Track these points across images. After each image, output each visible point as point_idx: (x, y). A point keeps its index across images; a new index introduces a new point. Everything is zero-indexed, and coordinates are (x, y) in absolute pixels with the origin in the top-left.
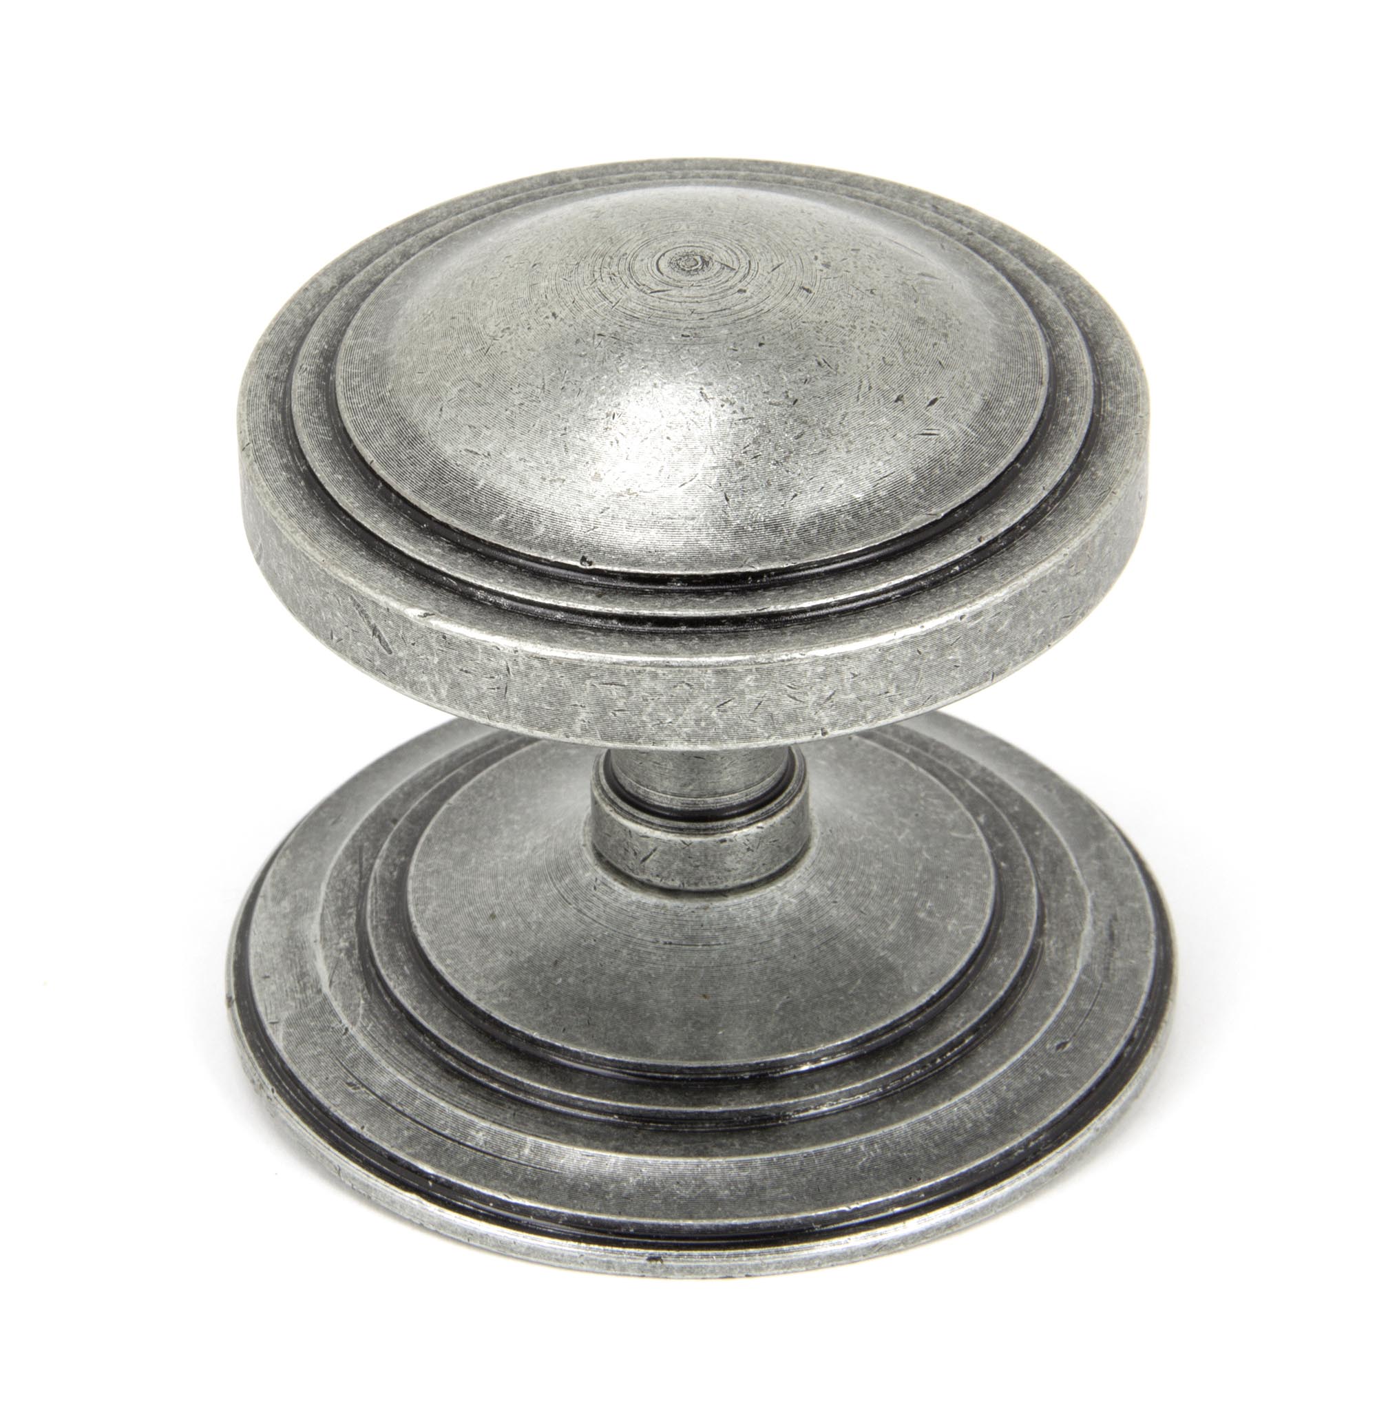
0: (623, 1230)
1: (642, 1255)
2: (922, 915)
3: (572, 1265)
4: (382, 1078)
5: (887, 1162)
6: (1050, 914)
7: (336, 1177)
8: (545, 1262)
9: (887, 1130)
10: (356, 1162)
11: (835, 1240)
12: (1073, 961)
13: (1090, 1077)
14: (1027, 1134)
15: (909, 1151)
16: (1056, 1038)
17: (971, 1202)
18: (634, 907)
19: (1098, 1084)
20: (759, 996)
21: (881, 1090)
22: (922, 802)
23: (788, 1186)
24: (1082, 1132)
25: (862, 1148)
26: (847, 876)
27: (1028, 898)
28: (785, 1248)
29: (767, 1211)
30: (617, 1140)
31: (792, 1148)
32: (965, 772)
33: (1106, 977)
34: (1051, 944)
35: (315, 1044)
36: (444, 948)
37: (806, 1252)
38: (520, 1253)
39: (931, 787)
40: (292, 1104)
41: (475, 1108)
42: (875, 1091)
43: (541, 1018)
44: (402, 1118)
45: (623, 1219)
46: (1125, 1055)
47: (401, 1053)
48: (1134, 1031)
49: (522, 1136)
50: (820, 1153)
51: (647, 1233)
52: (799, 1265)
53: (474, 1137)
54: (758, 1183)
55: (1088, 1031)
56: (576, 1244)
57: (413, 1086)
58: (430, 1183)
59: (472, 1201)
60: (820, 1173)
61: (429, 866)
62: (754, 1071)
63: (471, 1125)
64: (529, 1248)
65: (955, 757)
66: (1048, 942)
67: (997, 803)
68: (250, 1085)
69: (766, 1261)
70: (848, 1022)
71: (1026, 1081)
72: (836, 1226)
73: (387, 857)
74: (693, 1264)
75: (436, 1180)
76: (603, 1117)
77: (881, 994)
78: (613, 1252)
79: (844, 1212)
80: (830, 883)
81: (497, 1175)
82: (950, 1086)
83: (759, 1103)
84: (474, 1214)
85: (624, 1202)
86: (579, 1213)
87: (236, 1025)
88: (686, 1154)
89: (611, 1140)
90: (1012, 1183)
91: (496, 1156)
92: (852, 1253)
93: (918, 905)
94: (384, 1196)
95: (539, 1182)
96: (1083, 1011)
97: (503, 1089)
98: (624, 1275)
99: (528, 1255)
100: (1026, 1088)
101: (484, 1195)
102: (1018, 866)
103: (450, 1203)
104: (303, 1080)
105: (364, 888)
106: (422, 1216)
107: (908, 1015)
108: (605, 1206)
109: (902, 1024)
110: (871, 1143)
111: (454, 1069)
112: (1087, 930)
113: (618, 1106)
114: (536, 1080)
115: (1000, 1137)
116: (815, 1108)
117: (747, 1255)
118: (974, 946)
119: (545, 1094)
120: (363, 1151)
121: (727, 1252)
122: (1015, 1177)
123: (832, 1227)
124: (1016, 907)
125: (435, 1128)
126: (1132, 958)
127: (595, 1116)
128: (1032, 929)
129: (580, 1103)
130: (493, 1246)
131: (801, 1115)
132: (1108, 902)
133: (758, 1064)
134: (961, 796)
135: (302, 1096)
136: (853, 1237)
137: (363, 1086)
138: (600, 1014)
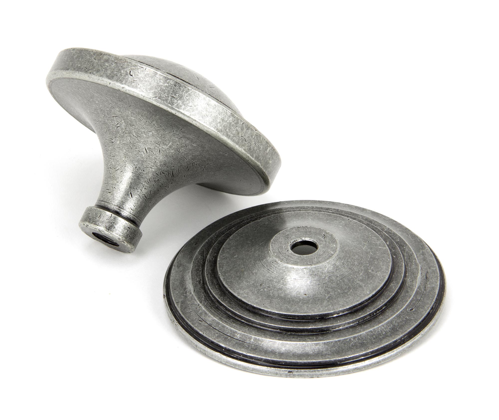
0: (281, 363)
1: (287, 371)
2: (370, 271)
3: (266, 374)
4: (209, 319)
5: (359, 343)
6: (408, 271)
7: (195, 348)
8: (257, 373)
9: (359, 334)
10: (202, 343)
11: (344, 367)
12: (415, 285)
13: (420, 319)
14: (401, 336)
15: (366, 340)
16: (410, 307)
17: (385, 356)
18: (284, 268)
19: (422, 321)
20: (321, 294)
21: (358, 322)
22: (370, 238)
23: (330, 351)
24: (418, 335)
25: (352, 339)
26: (347, 259)
27: (402, 266)
28: (329, 369)
29: (324, 358)
30: (279, 337)
31: (331, 340)
32: (383, 229)
33: (425, 290)
34: (408, 280)
35: (190, 309)
36: (228, 280)
37: (335, 370)
38: (250, 370)
39: (373, 233)
40: (183, 326)
41: (237, 327)
43: (257, 301)
44: (215, 330)
45: (281, 360)
46: (431, 313)
47: (215, 311)
48: (433, 306)
49: (251, 335)
50: (339, 341)
51: (288, 364)
52: (333, 374)
53: (236, 336)
54: (321, 350)
55: (420, 305)
56: (267, 367)
57: (219, 321)
58: (224, 350)
59: (236, 355)
60: (339, 347)
61: (224, 256)
62: (320, 316)
63: (236, 332)
64: (253, 369)
65: (380, 225)
66: (408, 279)
67: (393, 238)
68: (170, 321)
69: (323, 373)
70: (348, 302)
71: (401, 320)
72: (344, 362)
73: (211, 254)
74: (301, 374)
75: (225, 349)
76: (275, 330)
77: (358, 295)
78: (278, 370)
79: (346, 358)
80: (342, 261)
81: (243, 347)
82: (378, 322)
83: (321, 326)
84: (236, 359)
85: (281, 355)
86: (268, 358)
87: (166, 303)
88: (300, 341)
89: (277, 337)
90: (396, 350)
91: (243, 342)
92: (349, 370)
93: (369, 268)
94: (210, 354)
95: (256, 349)
96: (418, 299)
97: (245, 322)
98: (281, 377)
99: (253, 371)
100: (401, 322)
101: (239, 353)
102: (399, 257)
103: (229, 355)
104: (186, 320)
105: (204, 263)
106: (221, 359)
107: (366, 300)
108: (276, 356)
109: (364, 303)
110: (354, 338)
111: (231, 316)
112: (419, 276)
113: (279, 327)
114: (255, 319)
115: (393, 336)
116: (338, 328)
117: (318, 371)
118: (386, 280)
119: (258, 324)
120: (203, 340)
121: (312, 370)
122: (398, 348)
124: (398, 269)
125: (225, 333)
126: (433, 284)
127: (273, 330)
128: (403, 275)
129: (268, 326)
130: (242, 368)
131: (334, 330)
132: (425, 268)
133: (321, 314)
134: (382, 236)
135: (186, 324)
136: (349, 366)
137: (204, 321)
138: (274, 300)
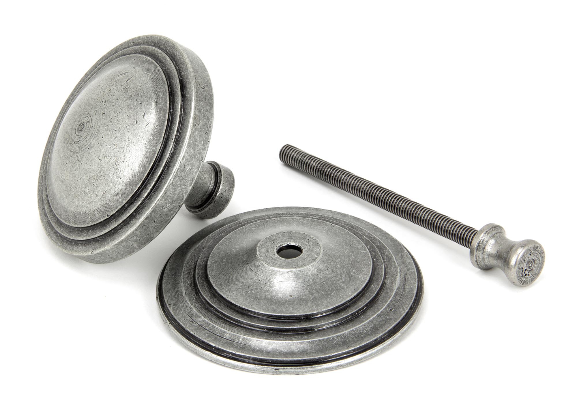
0: (268, 361)
2: (352, 273)
3: (253, 371)
4: (200, 319)
5: (342, 342)
6: (388, 273)
7: (187, 347)
8: (246, 370)
9: (342, 333)
10: (193, 343)
11: (328, 364)
12: (394, 286)
13: (399, 318)
14: (382, 334)
15: (348, 339)
16: (390, 307)
17: (366, 353)
18: (271, 271)
19: (402, 320)
20: (306, 296)
21: (340, 322)
22: (352, 242)
23: (314, 349)
24: (397, 334)
25: (335, 338)
26: (330, 262)
27: (381, 269)
28: (313, 366)
29: (308, 356)
30: (266, 336)
31: (315, 338)
32: (364, 234)
33: (404, 291)
34: (388, 281)
35: (181, 310)
36: (217, 283)
37: (319, 367)
39: (354, 238)
40: (174, 327)
41: (226, 327)
42: (339, 322)
43: (245, 302)
44: (206, 331)
45: (268, 358)
46: (409, 312)
47: (205, 312)
48: (412, 306)
49: (239, 335)
50: (323, 340)
51: (275, 362)
52: (318, 371)
53: (226, 336)
54: (306, 348)
55: (399, 305)
57: (209, 322)
58: (214, 349)
59: (225, 354)
60: (323, 345)
61: (214, 260)
62: (305, 317)
63: (225, 332)
64: (241, 367)
65: (361, 230)
66: (387, 281)
67: (373, 242)
68: (163, 322)
69: (308, 370)
70: (331, 303)
71: (381, 320)
72: (328, 360)
73: (202, 258)
74: (287, 371)
75: (215, 348)
76: (262, 330)
77: (340, 295)
78: (265, 367)
79: (330, 356)
80: (326, 264)
81: (232, 346)
82: (360, 321)
83: (306, 326)
84: (226, 357)
85: (268, 353)
86: (255, 357)
87: (159, 305)
88: (286, 340)
89: (264, 336)
90: (377, 348)
91: (232, 341)
92: (332, 367)
93: (351, 270)
94: (201, 352)
95: (244, 348)
96: (397, 300)
97: (234, 322)
98: (268, 374)
99: (241, 368)
100: (381, 321)
101: (229, 352)
102: (379, 260)
103: (219, 354)
104: (178, 320)
105: (195, 267)
106: (211, 358)
107: (348, 301)
108: (263, 354)
109: (346, 304)
110: (337, 337)
111: (220, 317)
112: (398, 278)
113: (266, 327)
114: (244, 320)
115: (374, 335)
116: (322, 327)
117: (303, 368)
118: (367, 281)
119: (246, 324)
120: (195, 339)
121: (297, 367)
122: (378, 346)
123: (326, 360)
124: (378, 271)
125: (215, 333)
126: (411, 285)
127: (260, 330)
128: (383, 277)
129: (256, 326)
130: (231, 366)
131: (318, 329)
132: (404, 270)
133: (306, 315)
134: (363, 241)
135: (178, 325)
136: (333, 363)
137: (195, 322)
138: (261, 301)
